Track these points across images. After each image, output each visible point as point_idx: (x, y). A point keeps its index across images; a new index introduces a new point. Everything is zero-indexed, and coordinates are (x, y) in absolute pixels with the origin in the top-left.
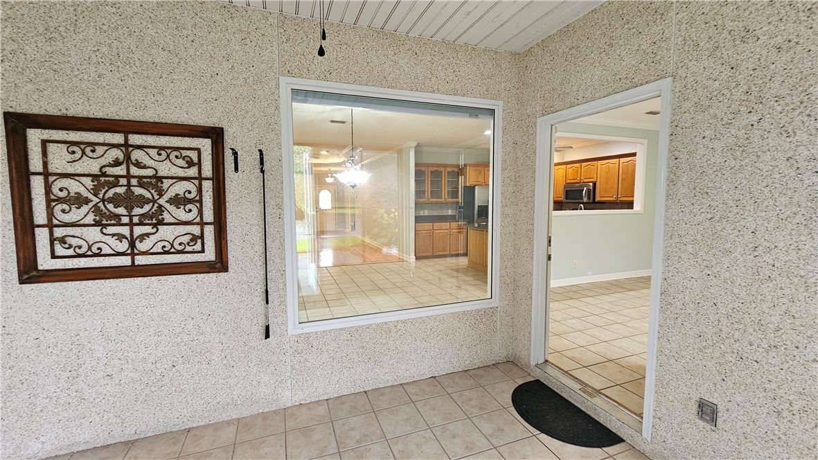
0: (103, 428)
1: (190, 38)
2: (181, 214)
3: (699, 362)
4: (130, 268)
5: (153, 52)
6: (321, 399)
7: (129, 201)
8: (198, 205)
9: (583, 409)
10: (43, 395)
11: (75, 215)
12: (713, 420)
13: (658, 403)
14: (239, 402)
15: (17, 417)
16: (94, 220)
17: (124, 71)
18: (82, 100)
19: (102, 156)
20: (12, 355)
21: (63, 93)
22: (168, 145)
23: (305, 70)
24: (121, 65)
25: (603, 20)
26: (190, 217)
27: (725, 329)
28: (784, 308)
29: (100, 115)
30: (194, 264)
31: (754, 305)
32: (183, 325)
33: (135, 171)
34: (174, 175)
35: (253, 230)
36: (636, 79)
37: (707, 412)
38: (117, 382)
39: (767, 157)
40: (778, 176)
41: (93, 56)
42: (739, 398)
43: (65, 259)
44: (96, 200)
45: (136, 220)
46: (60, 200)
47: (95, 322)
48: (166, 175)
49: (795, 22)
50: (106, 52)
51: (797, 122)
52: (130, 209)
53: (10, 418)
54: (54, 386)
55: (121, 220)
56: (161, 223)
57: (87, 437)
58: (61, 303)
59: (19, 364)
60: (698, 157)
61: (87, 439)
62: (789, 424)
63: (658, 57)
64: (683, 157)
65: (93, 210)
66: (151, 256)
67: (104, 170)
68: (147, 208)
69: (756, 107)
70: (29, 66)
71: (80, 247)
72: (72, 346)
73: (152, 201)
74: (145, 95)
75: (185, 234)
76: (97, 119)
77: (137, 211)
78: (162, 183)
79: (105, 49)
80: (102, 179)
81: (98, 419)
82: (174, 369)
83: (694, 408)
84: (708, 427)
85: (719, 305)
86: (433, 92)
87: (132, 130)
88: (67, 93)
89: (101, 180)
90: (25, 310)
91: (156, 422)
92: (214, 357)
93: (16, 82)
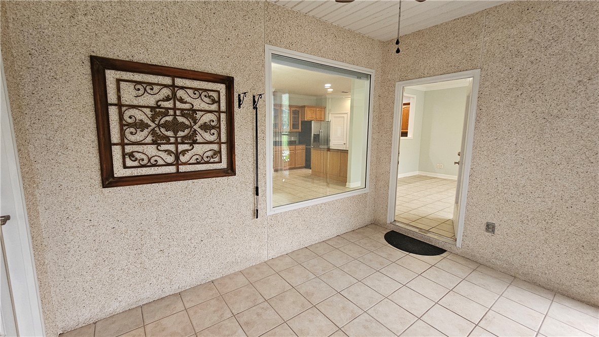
0: (159, 287)
1: (213, 11)
2: (208, 137)
3: (487, 206)
4: (175, 175)
5: (190, 18)
6: (283, 254)
7: (175, 126)
8: (218, 130)
9: (422, 240)
10: (119, 268)
11: (140, 136)
12: (493, 231)
13: (465, 229)
14: (239, 261)
15: (101, 286)
16: (152, 140)
17: (171, 31)
18: (143, 51)
19: (158, 93)
20: (97, 241)
21: (130, 44)
22: (199, 87)
23: (279, 41)
24: (169, 26)
25: (442, 32)
26: (212, 138)
27: (500, 189)
28: (527, 177)
29: (155, 62)
30: (215, 171)
31: (514, 177)
32: (207, 213)
33: (179, 105)
34: (203, 109)
35: (248, 147)
36: (461, 68)
37: (490, 228)
38: (167, 255)
39: (524, 111)
40: (528, 119)
41: (150, 17)
42: (505, 219)
43: (132, 169)
44: (153, 125)
45: (179, 140)
46: (129, 125)
47: (152, 213)
48: (197, 109)
49: (540, 52)
50: (159, 16)
51: (537, 97)
52: (176, 133)
53: (97, 287)
54: (126, 261)
55: (170, 140)
56: (195, 142)
57: (148, 294)
58: (130, 201)
59: (101, 247)
60: (492, 109)
61: (148, 296)
62: (527, 225)
63: (473, 58)
64: (484, 109)
65: (151, 132)
66: (188, 166)
67: (159, 103)
68: (187, 131)
69: (520, 88)
70: (106, 20)
71: (143, 160)
72: (138, 232)
73: (190, 127)
74: (184, 50)
75: (210, 150)
76: (153, 65)
77: (181, 134)
78: (196, 114)
79: (158, 13)
80: (158, 110)
81: (154, 281)
82: (202, 243)
83: (484, 227)
84: (490, 234)
85: (498, 179)
86: (343, 62)
87: (177, 75)
88: (133, 44)
89: (156, 111)
90: (105, 207)
91: (191, 279)
92: (226, 233)
93: (96, 33)
